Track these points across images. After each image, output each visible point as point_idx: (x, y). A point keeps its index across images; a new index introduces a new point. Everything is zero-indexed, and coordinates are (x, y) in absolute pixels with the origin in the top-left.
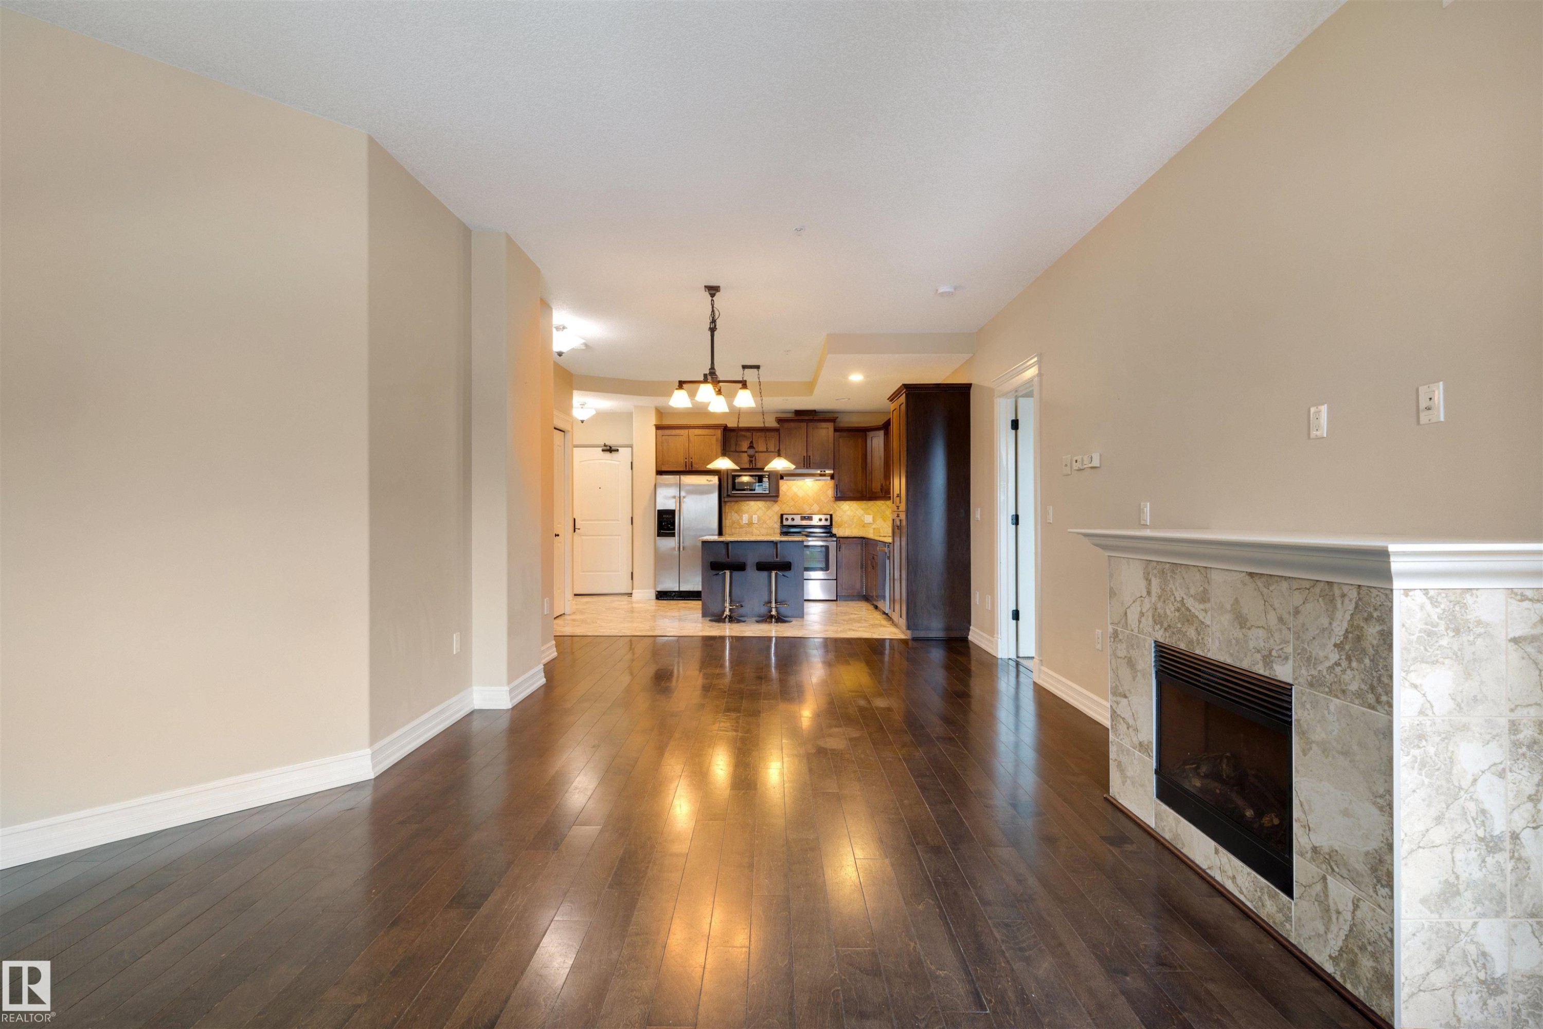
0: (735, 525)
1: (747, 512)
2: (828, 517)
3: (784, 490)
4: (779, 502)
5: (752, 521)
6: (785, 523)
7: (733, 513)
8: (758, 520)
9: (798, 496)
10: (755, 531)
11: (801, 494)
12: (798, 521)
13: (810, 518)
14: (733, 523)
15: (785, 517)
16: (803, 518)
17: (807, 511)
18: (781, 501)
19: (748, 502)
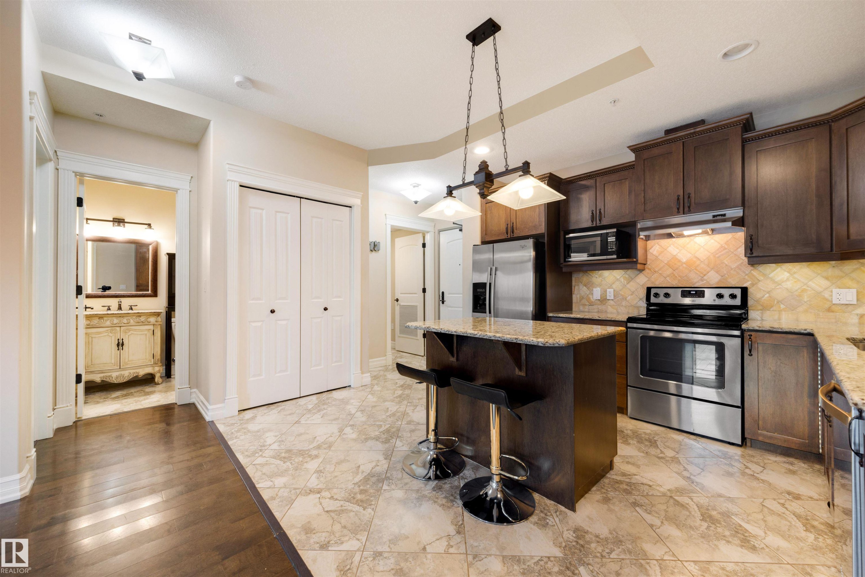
0: (584, 301)
1: (600, 285)
2: (738, 293)
3: (655, 253)
4: (647, 271)
5: (606, 296)
6: (653, 300)
7: (581, 286)
8: (614, 296)
9: (680, 261)
10: (610, 309)
11: (684, 256)
12: (677, 298)
13: (700, 294)
14: (582, 298)
15: (653, 291)
16: (686, 294)
17: (696, 282)
18: (649, 269)
19: (601, 272)
